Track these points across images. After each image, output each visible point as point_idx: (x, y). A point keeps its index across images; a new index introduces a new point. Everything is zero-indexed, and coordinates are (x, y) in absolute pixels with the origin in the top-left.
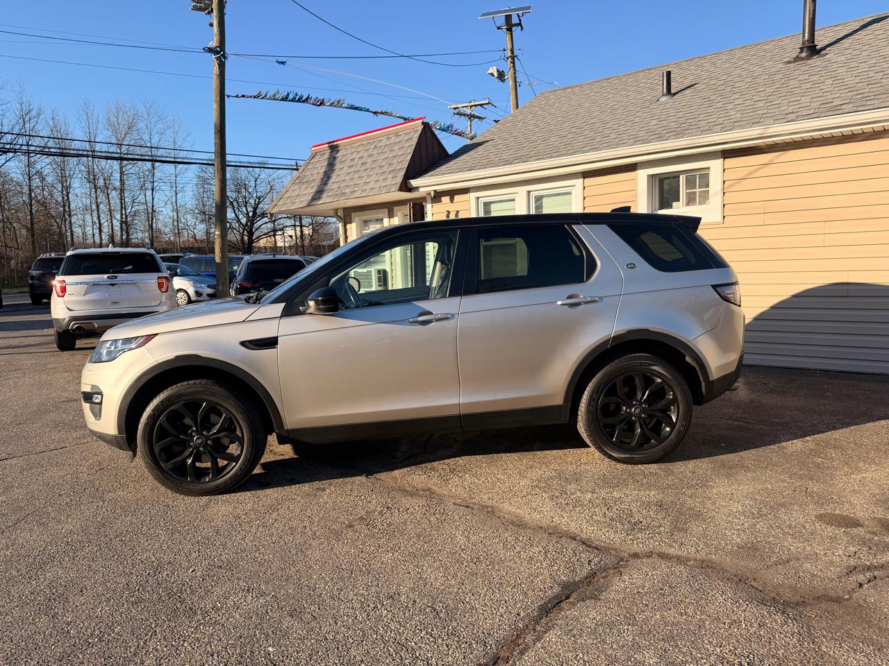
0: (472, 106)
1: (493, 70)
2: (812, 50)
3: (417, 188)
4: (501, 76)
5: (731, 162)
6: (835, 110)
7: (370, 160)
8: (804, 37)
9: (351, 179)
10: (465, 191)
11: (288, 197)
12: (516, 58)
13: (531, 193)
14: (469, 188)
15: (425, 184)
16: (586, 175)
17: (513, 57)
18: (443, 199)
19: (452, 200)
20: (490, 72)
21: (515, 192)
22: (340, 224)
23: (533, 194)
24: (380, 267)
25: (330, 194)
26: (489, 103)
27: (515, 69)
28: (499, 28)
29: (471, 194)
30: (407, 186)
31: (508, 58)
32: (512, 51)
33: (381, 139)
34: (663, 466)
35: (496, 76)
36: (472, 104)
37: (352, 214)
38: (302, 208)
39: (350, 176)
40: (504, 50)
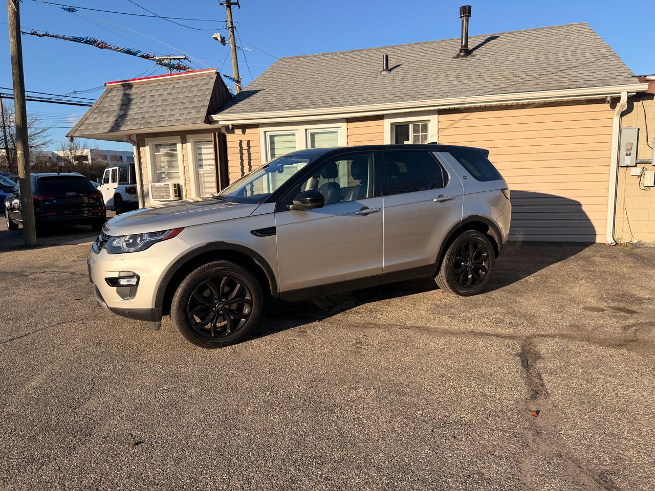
0: (172, 59)
1: (217, 35)
2: (467, 52)
3: (217, 122)
4: (223, 41)
5: (443, 117)
6: (504, 91)
7: (170, 97)
8: (462, 43)
9: (155, 111)
10: (256, 126)
11: (90, 124)
12: (234, 29)
13: (308, 131)
14: (259, 124)
15: (223, 118)
16: (349, 120)
17: (232, 28)
18: (236, 131)
19: (244, 132)
20: (214, 36)
21: (296, 129)
22: (135, 147)
23: (309, 132)
24: (176, 182)
25: (135, 123)
26: (185, 58)
27: (234, 37)
28: (221, 4)
29: (260, 128)
30: (208, 120)
31: (229, 28)
32: (232, 23)
33: (177, 81)
34: (484, 295)
35: (220, 40)
36: (172, 57)
37: (146, 139)
38: (104, 133)
39: (154, 109)
40: (226, 21)
